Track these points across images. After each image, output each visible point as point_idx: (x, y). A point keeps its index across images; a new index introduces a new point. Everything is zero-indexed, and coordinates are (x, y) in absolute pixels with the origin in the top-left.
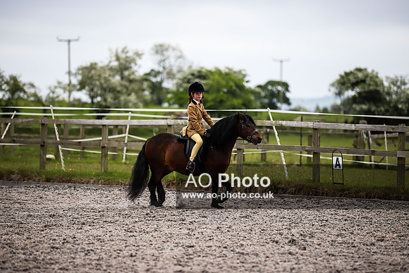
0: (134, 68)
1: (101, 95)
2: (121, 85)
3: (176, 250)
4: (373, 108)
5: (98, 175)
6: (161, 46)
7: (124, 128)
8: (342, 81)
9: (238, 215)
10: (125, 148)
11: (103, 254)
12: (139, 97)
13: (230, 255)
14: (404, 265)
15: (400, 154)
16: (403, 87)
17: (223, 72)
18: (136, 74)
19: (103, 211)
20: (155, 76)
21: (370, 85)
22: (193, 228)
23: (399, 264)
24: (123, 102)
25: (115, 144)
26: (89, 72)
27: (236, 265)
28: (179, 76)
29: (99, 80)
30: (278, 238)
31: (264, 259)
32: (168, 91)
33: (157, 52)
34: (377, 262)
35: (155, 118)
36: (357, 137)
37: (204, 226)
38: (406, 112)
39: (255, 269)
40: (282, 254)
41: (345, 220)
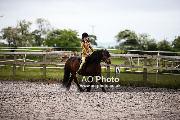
0: (28, 29)
1: (13, 41)
2: (22, 37)
3: (47, 110)
4: (133, 47)
5: (12, 77)
6: (40, 19)
7: (23, 56)
8: (120, 35)
9: (75, 94)
10: (24, 65)
11: (14, 112)
12: (30, 42)
13: (71, 111)
14: (146, 115)
15: (145, 67)
16: (146, 38)
17: (68, 31)
18: (29, 32)
19: (14, 93)
20: (38, 33)
21: (131, 37)
22: (55, 100)
23: (144, 115)
24: (23, 44)
25: (20, 63)
26: (8, 31)
27: (73, 116)
28: (48, 33)
29: (12, 35)
30: (92, 104)
31: (86, 113)
32: (43, 39)
33: (38, 22)
34: (135, 114)
35: (37, 51)
36: (126, 59)
37: (60, 99)
38: (147, 49)
39: (82, 118)
40: (94, 111)
41: (121, 96)
